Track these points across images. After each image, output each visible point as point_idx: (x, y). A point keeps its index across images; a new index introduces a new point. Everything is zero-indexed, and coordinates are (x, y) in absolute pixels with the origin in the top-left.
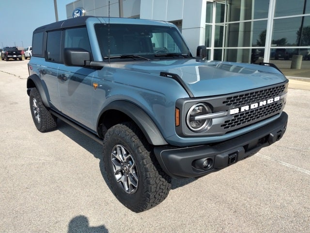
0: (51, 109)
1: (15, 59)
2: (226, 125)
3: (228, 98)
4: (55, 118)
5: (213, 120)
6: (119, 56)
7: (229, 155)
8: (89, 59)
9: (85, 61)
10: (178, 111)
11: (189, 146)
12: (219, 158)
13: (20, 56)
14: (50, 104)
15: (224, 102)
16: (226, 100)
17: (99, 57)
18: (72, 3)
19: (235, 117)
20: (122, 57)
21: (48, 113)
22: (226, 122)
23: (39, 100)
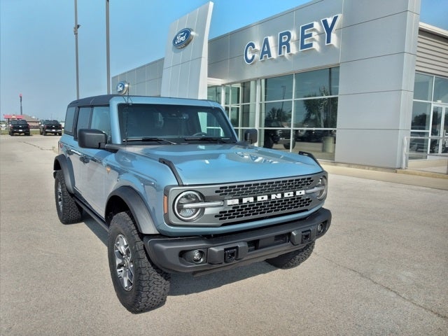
0: (75, 195)
1: (55, 134)
2: (221, 216)
3: (221, 188)
4: (80, 209)
5: (206, 209)
6: (140, 138)
7: (226, 250)
8: (104, 141)
9: (99, 144)
10: (166, 197)
11: (181, 237)
12: (212, 251)
13: (60, 130)
14: (74, 190)
15: (217, 192)
16: (219, 189)
17: (118, 140)
18: (117, 76)
19: (233, 208)
20: (143, 140)
21: (72, 201)
22: (221, 212)
23: (64, 185)
